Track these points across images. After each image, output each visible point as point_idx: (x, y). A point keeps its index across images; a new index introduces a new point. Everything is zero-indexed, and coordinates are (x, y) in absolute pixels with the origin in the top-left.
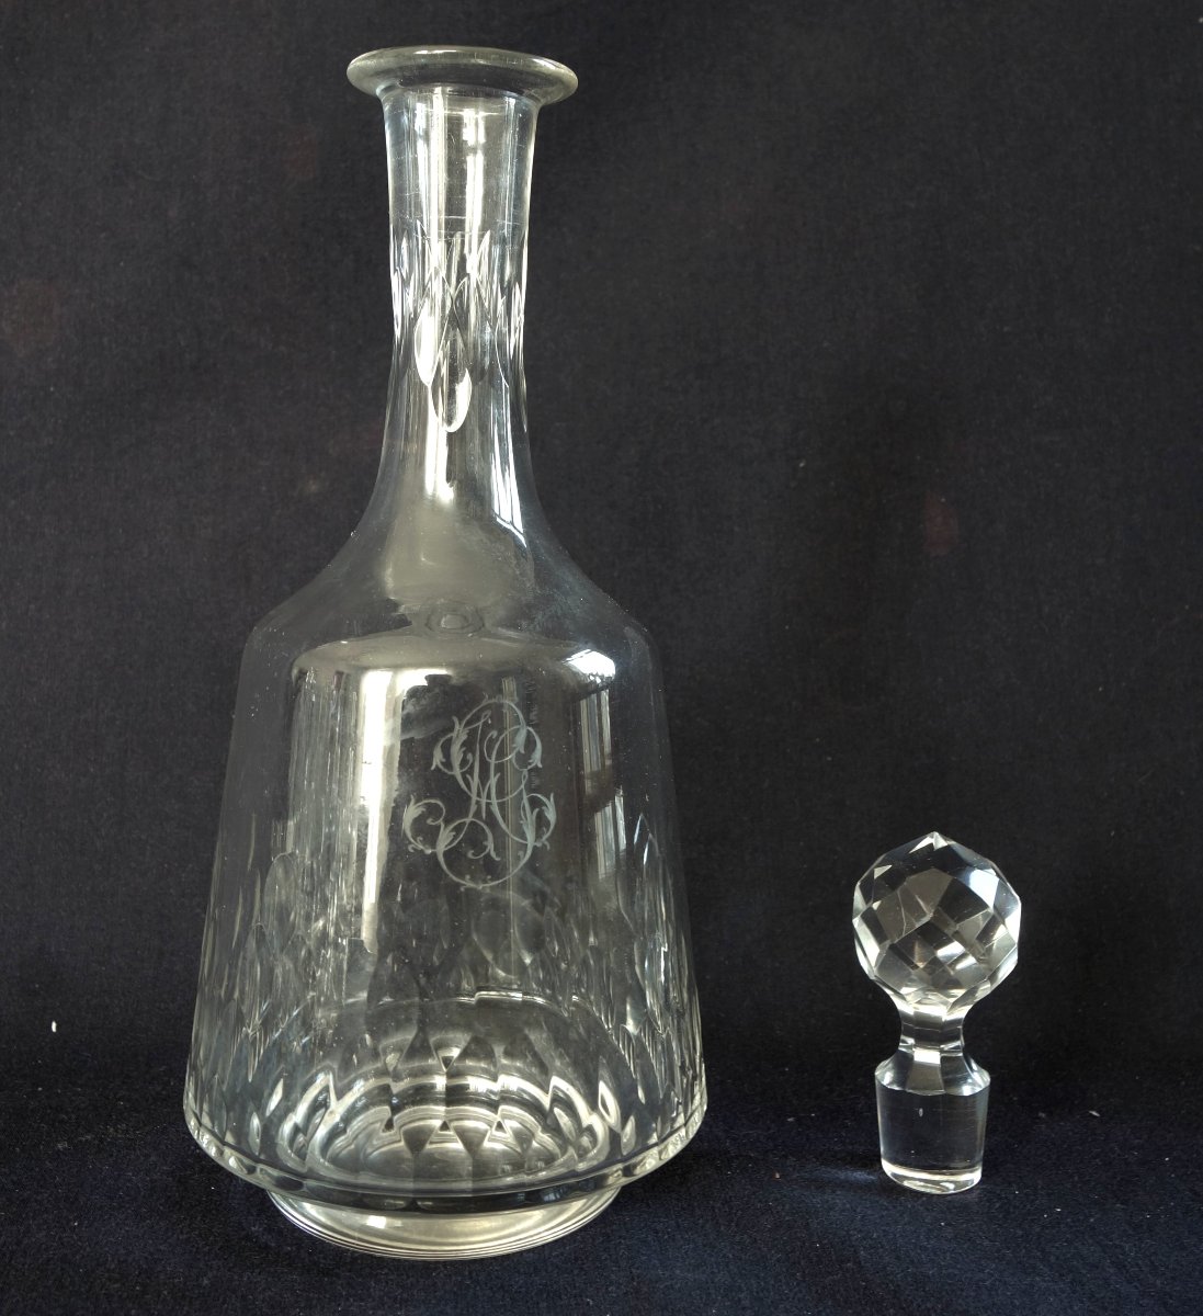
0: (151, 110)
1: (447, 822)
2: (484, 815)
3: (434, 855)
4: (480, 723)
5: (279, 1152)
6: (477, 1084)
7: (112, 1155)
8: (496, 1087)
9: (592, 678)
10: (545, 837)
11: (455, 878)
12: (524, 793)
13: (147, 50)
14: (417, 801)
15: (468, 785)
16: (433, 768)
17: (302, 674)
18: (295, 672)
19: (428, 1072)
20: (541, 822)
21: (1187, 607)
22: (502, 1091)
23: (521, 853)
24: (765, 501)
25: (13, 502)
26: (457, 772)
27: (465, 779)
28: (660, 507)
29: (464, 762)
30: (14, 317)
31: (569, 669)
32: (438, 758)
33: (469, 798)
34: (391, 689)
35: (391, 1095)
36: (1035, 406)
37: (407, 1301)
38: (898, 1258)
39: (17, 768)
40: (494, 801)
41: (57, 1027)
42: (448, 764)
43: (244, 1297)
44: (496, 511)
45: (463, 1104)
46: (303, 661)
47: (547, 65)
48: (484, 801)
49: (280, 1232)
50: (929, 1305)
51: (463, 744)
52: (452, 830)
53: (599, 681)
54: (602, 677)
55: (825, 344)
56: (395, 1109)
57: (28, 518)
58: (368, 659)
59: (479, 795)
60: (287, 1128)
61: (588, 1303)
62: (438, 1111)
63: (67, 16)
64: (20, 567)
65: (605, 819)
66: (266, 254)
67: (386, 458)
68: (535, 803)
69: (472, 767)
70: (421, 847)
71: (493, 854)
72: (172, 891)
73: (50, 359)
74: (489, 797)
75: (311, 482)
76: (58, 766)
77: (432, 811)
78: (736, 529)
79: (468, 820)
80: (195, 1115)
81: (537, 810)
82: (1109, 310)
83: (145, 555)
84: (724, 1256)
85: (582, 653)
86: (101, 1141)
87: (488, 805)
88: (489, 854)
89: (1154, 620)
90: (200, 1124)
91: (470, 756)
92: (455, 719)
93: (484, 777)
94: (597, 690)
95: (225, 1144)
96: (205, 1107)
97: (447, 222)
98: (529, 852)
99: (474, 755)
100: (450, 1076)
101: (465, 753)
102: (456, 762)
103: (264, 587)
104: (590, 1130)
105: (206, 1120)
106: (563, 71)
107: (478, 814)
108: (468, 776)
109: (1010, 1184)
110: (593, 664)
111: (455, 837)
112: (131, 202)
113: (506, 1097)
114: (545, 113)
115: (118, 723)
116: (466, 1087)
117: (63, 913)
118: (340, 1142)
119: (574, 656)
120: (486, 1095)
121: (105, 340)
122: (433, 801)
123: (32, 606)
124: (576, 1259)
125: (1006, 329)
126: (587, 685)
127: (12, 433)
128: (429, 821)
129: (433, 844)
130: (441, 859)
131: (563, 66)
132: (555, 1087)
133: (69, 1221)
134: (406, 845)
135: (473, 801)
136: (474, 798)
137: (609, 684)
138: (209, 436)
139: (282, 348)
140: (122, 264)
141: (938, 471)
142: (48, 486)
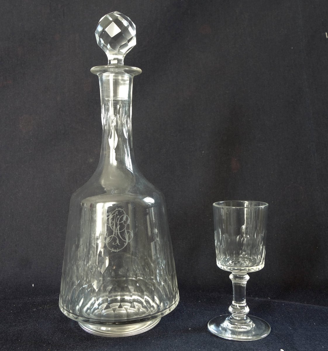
0: (53, 76)
2: (116, 235)
4: (115, 214)
5: (76, 312)
6: (127, 298)
8: (132, 298)
9: (149, 203)
10: (131, 240)
12: (126, 230)
13: (52, 62)
15: (113, 228)
17: (83, 204)
18: (81, 204)
19: (116, 296)
21: (292, 182)
22: (133, 299)
24: (195, 161)
25: (23, 166)
28: (171, 163)
29: (112, 223)
30: (23, 123)
31: (144, 201)
33: (113, 231)
34: (103, 207)
35: (108, 301)
36: (256, 137)
39: (24, 226)
40: (119, 232)
41: (34, 285)
46: (83, 201)
47: (135, 68)
48: (116, 232)
51: (112, 219)
53: (150, 204)
54: (151, 203)
55: (208, 124)
56: (109, 304)
57: (26, 169)
58: (97, 201)
59: (115, 230)
60: (85, 309)
62: (118, 304)
63: (34, 55)
64: (24, 180)
66: (80, 108)
67: (102, 155)
69: (114, 224)
71: (118, 244)
72: (60, 254)
73: (31, 133)
74: (117, 231)
76: (34, 226)
78: (188, 167)
79: (113, 236)
80: (62, 307)
81: (129, 234)
82: (273, 115)
83: (53, 177)
85: (147, 198)
88: (117, 244)
89: (284, 186)
90: (64, 309)
91: (113, 222)
93: (116, 226)
95: (70, 313)
96: (65, 305)
99: (114, 221)
104: (153, 307)
105: (65, 308)
106: (139, 69)
107: (115, 234)
110: (149, 200)
112: (49, 96)
113: (134, 301)
114: (135, 78)
115: (47, 216)
116: (124, 298)
118: (96, 311)
121: (43, 128)
123: (27, 189)
125: (249, 120)
127: (22, 150)
131: (138, 68)
132: (145, 298)
135: (114, 232)
136: (114, 231)
138: (67, 149)
139: (84, 129)
140: (47, 111)
141: (234, 153)
142: (31, 162)
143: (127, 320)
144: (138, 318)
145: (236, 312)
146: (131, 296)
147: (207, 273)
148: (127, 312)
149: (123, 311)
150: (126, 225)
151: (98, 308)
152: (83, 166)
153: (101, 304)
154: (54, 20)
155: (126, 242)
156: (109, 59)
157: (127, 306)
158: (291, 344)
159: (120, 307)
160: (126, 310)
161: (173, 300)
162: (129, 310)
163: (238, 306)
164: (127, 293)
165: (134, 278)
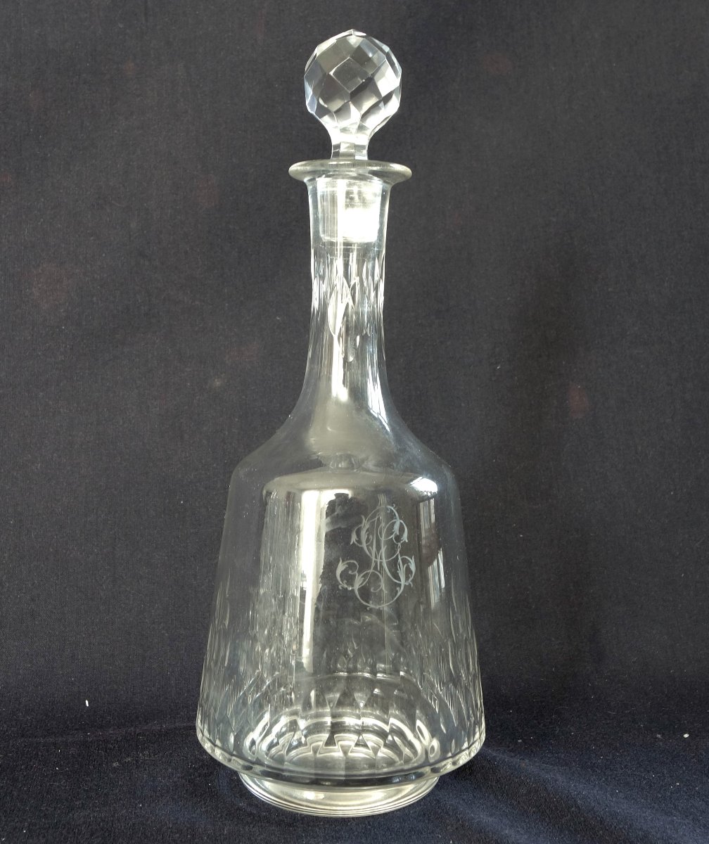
1: (360, 572)
3: (353, 591)
6: (349, 721)
7: (146, 770)
9: (425, 493)
10: (410, 580)
11: (364, 603)
14: (343, 561)
15: (370, 553)
16: (351, 543)
17: (269, 494)
19: (323, 715)
20: (408, 571)
23: (398, 589)
24: (479, 388)
25: (41, 394)
26: (364, 545)
27: (368, 549)
29: (368, 540)
30: (40, 285)
32: (354, 538)
36: (628, 333)
37: (339, 838)
38: (599, 803)
40: (384, 561)
41: (89, 703)
42: (359, 541)
43: (249, 839)
44: (370, 407)
45: (340, 733)
47: (398, 167)
48: (379, 561)
49: (257, 806)
50: (621, 826)
52: (362, 577)
54: (431, 492)
57: (51, 403)
59: (376, 557)
61: (438, 837)
63: (69, 112)
64: (47, 432)
65: (433, 568)
66: (188, 249)
68: (405, 561)
70: (346, 586)
73: (62, 310)
74: (381, 558)
75: (216, 380)
76: (76, 548)
77: (351, 566)
78: (463, 405)
82: (667, 279)
84: (504, 811)
86: (137, 761)
87: (381, 563)
91: (371, 537)
92: (363, 517)
93: (378, 548)
94: (429, 499)
97: (344, 249)
98: (402, 588)
100: (334, 716)
101: (368, 535)
102: (364, 541)
103: (191, 442)
106: (405, 169)
107: (376, 568)
108: (370, 548)
109: (649, 772)
110: (425, 486)
111: (364, 581)
112: (108, 219)
114: (394, 189)
116: (344, 723)
117: (84, 636)
119: (414, 481)
120: (353, 727)
121: (95, 299)
122: (352, 561)
123: (55, 455)
124: (424, 814)
126: (423, 497)
127: (40, 353)
128: (350, 572)
129: (352, 585)
130: (357, 592)
131: (404, 167)
133: (136, 804)
134: (338, 586)
135: (373, 562)
136: (374, 559)
137: (434, 496)
138: (155, 354)
139: (197, 303)
140: (104, 255)
141: (575, 370)
142: (62, 384)
143: (346, 776)
144: (374, 774)
146: (359, 717)
147: (521, 668)
148: (347, 758)
149: (336, 753)
150: (399, 544)
151: (278, 743)
152: (197, 397)
153: (283, 734)
154: (121, 26)
155: (400, 585)
156: (334, 142)
157: (349, 739)
159: (330, 742)
160: (345, 753)
161: (477, 729)
162: (351, 752)
164: (348, 710)
165: (368, 672)
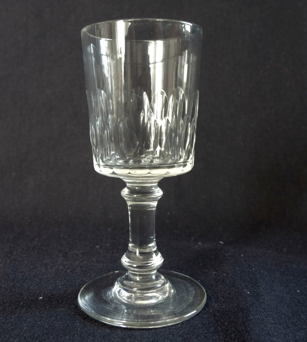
145: (135, 266)
158: (240, 332)
163: (138, 254)
